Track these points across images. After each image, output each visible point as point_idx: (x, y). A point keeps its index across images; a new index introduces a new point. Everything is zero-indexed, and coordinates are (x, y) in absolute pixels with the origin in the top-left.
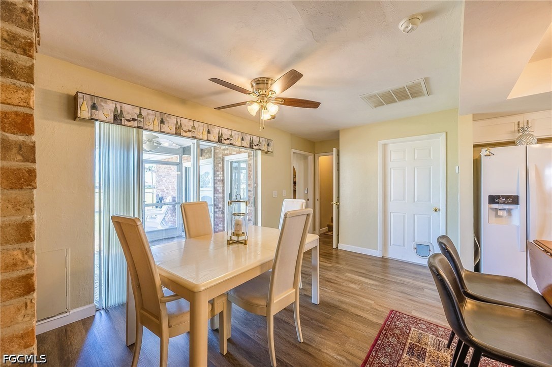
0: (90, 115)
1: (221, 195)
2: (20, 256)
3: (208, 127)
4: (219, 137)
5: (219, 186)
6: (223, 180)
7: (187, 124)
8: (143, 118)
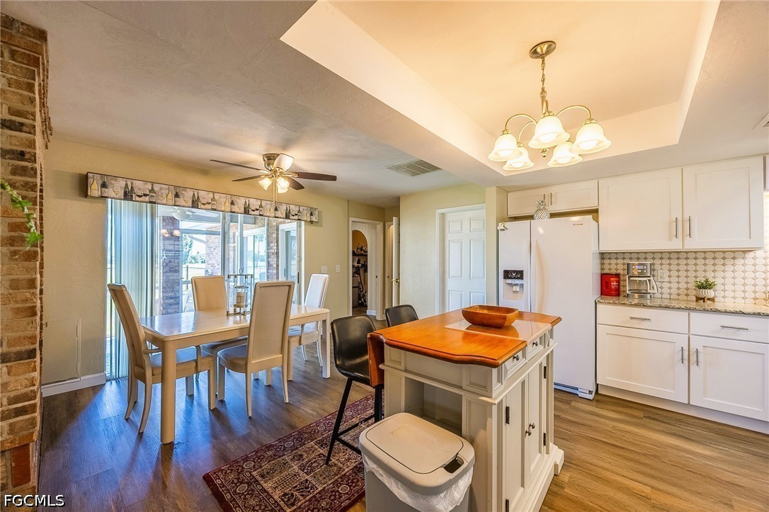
0: (100, 193)
1: (275, 271)
2: (29, 296)
3: (231, 198)
4: (245, 208)
5: (273, 260)
6: (277, 253)
7: (205, 196)
8: (155, 193)
